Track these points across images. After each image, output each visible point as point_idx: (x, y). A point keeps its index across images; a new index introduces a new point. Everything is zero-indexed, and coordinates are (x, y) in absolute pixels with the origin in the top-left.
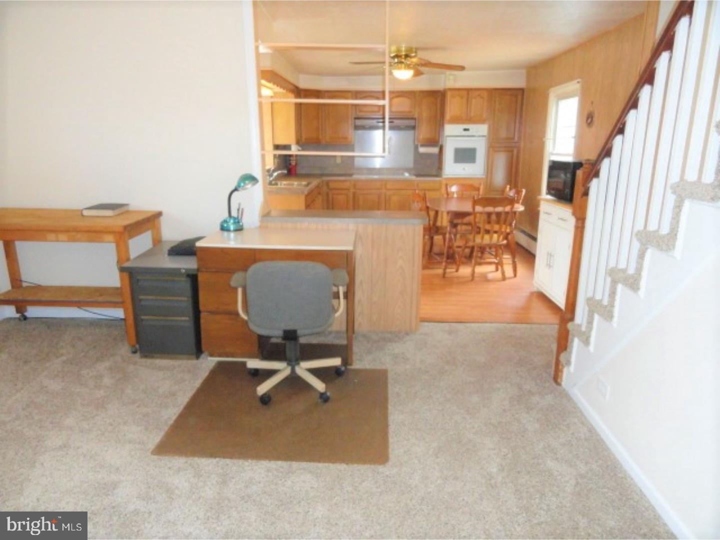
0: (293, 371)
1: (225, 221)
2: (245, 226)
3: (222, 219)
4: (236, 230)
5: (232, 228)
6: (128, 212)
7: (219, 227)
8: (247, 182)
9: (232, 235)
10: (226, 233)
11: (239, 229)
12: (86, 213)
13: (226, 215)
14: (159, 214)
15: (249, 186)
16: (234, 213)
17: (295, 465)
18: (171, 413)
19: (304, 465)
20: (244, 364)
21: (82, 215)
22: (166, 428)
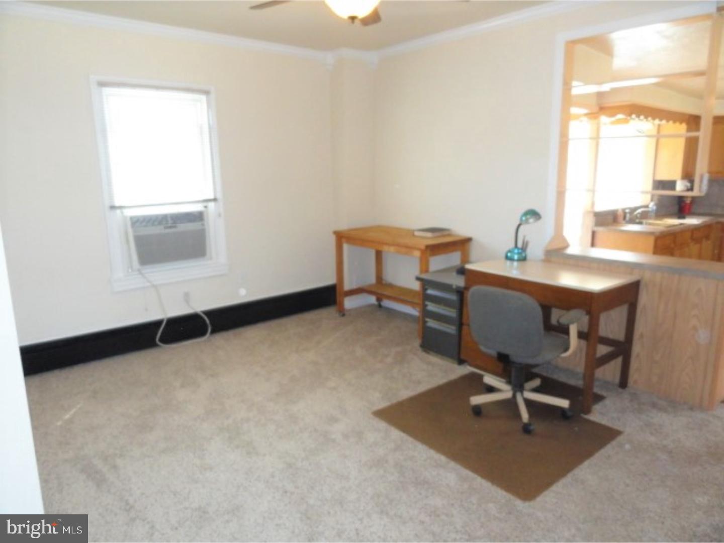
0: (514, 396)
1: (509, 251)
2: (528, 258)
3: (507, 249)
4: (519, 260)
5: (516, 257)
6: (449, 235)
7: (504, 255)
8: (528, 216)
9: (515, 264)
10: (508, 263)
11: (523, 259)
12: (417, 233)
13: (512, 245)
14: (469, 240)
15: (531, 220)
16: (520, 245)
17: (452, 464)
18: (405, 394)
19: (458, 467)
20: (481, 377)
21: (414, 235)
22: (394, 401)
